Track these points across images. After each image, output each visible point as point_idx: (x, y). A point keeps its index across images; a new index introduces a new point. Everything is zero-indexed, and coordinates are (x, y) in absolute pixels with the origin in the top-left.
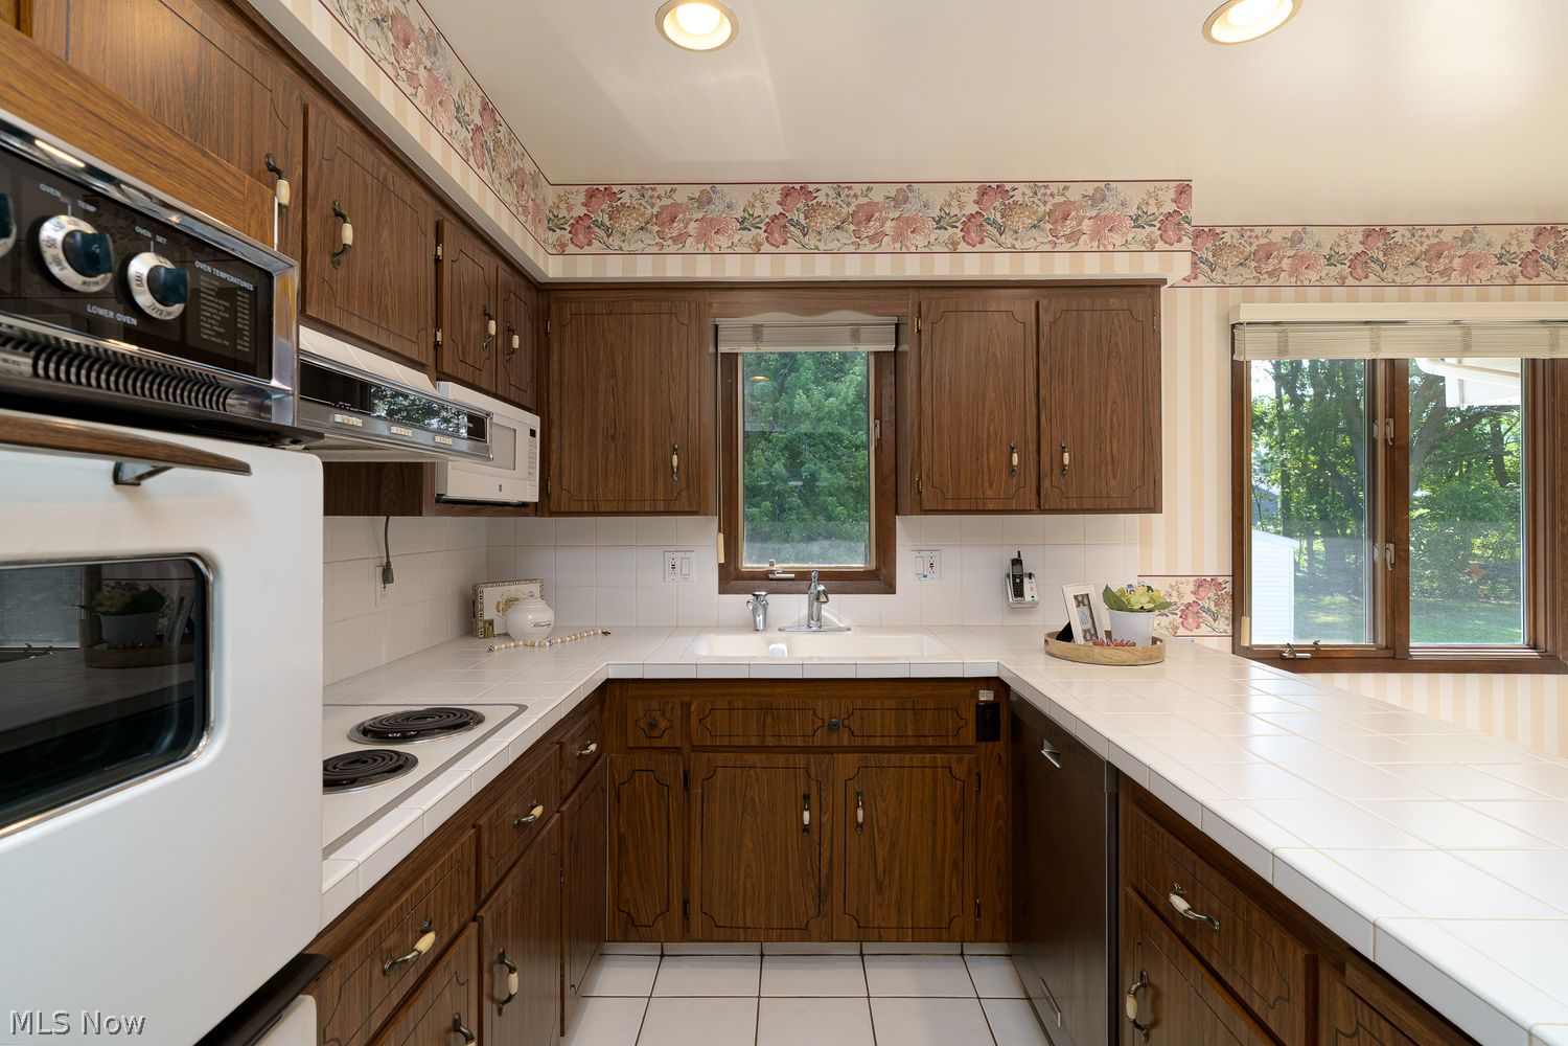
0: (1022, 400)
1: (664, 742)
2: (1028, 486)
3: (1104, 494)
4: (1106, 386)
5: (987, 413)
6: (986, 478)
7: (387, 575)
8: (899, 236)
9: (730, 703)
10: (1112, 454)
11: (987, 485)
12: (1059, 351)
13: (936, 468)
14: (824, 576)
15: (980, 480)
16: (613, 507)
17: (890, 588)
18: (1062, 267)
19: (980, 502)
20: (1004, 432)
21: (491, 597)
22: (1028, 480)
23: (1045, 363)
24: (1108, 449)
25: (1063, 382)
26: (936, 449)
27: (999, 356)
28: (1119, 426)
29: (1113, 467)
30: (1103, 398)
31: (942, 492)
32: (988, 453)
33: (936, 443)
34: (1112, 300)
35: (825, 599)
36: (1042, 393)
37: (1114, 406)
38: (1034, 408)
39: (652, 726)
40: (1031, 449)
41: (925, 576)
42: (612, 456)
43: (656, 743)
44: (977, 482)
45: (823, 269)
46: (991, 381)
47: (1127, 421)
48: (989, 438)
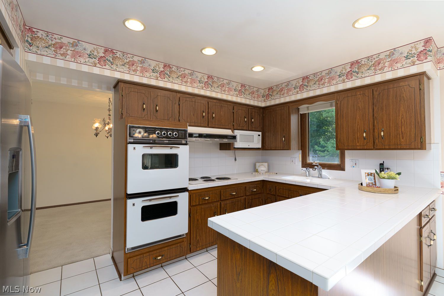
0: (368, 118)
1: (272, 193)
2: (370, 142)
3: (399, 143)
4: (399, 110)
5: (357, 123)
6: (357, 140)
7: (235, 160)
8: (329, 82)
9: (283, 188)
10: (402, 132)
11: (357, 142)
12: (381, 102)
13: (342, 138)
14: (321, 165)
15: (355, 141)
16: (274, 148)
17: (343, 169)
18: (378, 78)
19: (355, 147)
20: (362, 127)
21: (257, 164)
22: (370, 140)
23: (376, 106)
24: (400, 130)
25: (382, 111)
26: (342, 133)
27: (360, 107)
28: (405, 122)
29: (402, 135)
30: (398, 114)
31: (344, 144)
32: (357, 133)
33: (342, 132)
34: (401, 83)
35: (314, 170)
36: (375, 115)
37: (403, 116)
38: (372, 119)
39: (270, 190)
40: (371, 131)
41: (354, 167)
42: (274, 139)
43: (271, 193)
44: (354, 141)
45: (311, 94)
46: (358, 114)
47: (408, 121)
48: (357, 129)
